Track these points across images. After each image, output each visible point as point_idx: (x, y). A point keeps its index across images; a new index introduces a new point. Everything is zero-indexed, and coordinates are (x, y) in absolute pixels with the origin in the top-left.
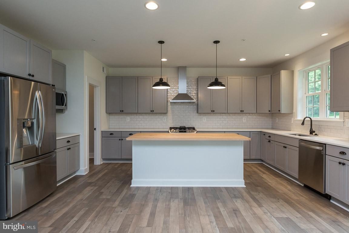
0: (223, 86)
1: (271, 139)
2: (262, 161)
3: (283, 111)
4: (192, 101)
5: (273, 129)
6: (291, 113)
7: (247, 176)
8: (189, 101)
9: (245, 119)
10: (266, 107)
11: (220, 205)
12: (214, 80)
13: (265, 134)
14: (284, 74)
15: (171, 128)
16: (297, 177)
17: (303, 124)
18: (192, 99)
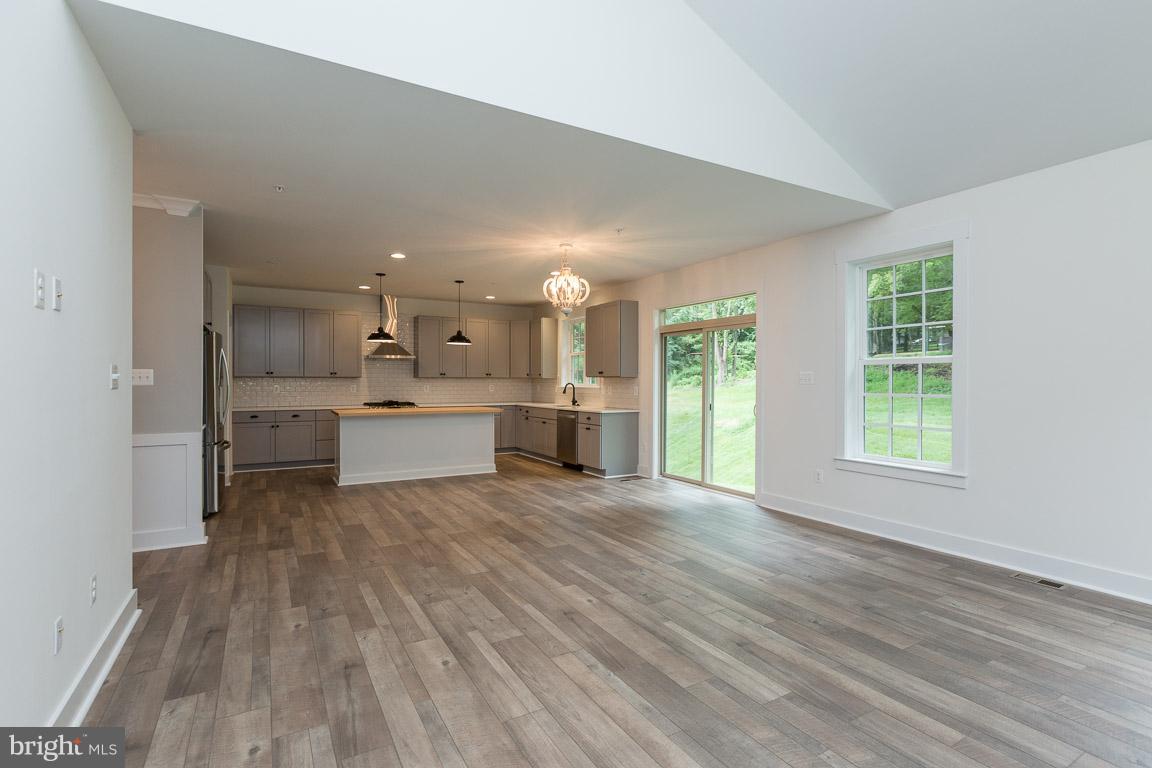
0: (468, 341)
1: (528, 415)
2: (519, 449)
3: (544, 375)
4: (408, 357)
5: (533, 402)
6: (554, 379)
7: (499, 463)
8: (404, 357)
9: (492, 387)
10: (523, 369)
11: (471, 484)
12: (455, 334)
13: (520, 408)
14: (545, 322)
15: (365, 404)
16: (555, 457)
17: (564, 392)
18: (407, 354)
